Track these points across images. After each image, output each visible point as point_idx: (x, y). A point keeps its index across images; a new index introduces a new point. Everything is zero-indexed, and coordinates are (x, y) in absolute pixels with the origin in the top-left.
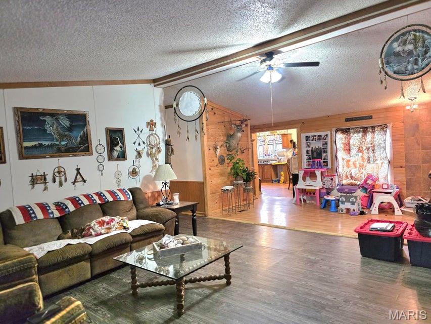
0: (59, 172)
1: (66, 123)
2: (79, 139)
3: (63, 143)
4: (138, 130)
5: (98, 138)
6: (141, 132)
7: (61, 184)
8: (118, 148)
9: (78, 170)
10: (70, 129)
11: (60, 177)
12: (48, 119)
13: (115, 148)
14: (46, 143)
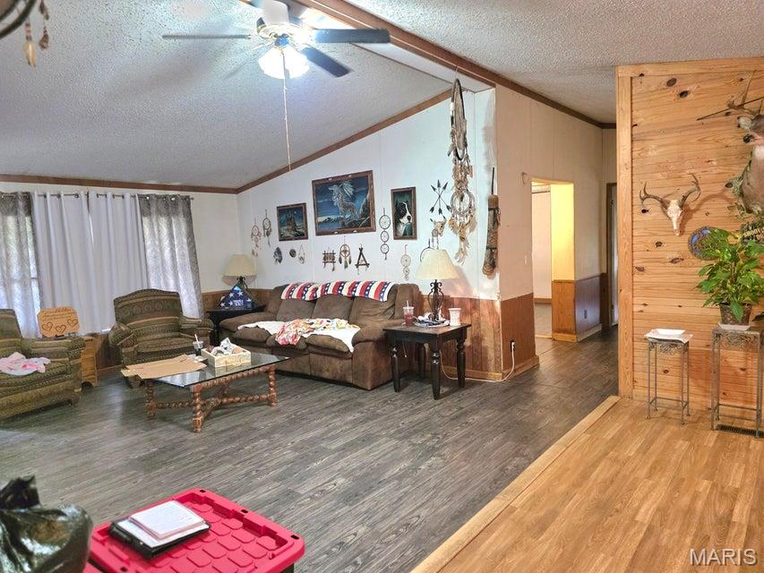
0: (345, 251)
1: (349, 190)
2: (361, 210)
3: (347, 216)
4: (439, 186)
5: (383, 206)
6: (445, 188)
7: (346, 266)
8: (404, 220)
9: (361, 250)
10: (353, 198)
11: (346, 257)
12: (335, 188)
13: (401, 220)
14: (333, 217)
